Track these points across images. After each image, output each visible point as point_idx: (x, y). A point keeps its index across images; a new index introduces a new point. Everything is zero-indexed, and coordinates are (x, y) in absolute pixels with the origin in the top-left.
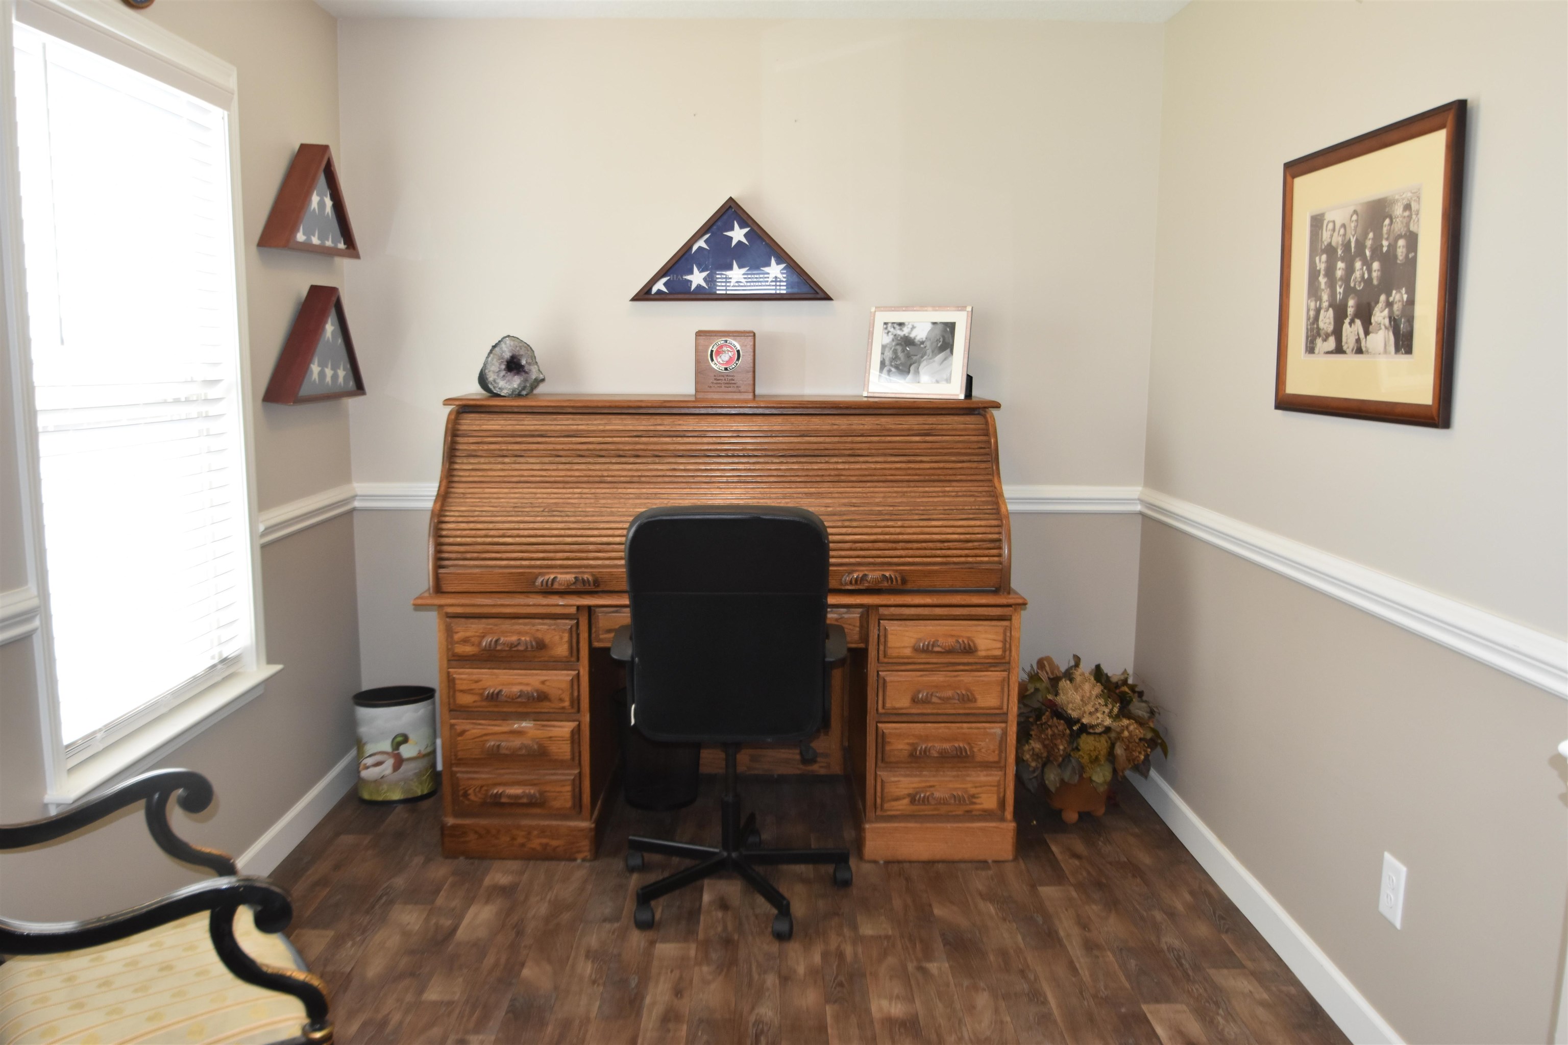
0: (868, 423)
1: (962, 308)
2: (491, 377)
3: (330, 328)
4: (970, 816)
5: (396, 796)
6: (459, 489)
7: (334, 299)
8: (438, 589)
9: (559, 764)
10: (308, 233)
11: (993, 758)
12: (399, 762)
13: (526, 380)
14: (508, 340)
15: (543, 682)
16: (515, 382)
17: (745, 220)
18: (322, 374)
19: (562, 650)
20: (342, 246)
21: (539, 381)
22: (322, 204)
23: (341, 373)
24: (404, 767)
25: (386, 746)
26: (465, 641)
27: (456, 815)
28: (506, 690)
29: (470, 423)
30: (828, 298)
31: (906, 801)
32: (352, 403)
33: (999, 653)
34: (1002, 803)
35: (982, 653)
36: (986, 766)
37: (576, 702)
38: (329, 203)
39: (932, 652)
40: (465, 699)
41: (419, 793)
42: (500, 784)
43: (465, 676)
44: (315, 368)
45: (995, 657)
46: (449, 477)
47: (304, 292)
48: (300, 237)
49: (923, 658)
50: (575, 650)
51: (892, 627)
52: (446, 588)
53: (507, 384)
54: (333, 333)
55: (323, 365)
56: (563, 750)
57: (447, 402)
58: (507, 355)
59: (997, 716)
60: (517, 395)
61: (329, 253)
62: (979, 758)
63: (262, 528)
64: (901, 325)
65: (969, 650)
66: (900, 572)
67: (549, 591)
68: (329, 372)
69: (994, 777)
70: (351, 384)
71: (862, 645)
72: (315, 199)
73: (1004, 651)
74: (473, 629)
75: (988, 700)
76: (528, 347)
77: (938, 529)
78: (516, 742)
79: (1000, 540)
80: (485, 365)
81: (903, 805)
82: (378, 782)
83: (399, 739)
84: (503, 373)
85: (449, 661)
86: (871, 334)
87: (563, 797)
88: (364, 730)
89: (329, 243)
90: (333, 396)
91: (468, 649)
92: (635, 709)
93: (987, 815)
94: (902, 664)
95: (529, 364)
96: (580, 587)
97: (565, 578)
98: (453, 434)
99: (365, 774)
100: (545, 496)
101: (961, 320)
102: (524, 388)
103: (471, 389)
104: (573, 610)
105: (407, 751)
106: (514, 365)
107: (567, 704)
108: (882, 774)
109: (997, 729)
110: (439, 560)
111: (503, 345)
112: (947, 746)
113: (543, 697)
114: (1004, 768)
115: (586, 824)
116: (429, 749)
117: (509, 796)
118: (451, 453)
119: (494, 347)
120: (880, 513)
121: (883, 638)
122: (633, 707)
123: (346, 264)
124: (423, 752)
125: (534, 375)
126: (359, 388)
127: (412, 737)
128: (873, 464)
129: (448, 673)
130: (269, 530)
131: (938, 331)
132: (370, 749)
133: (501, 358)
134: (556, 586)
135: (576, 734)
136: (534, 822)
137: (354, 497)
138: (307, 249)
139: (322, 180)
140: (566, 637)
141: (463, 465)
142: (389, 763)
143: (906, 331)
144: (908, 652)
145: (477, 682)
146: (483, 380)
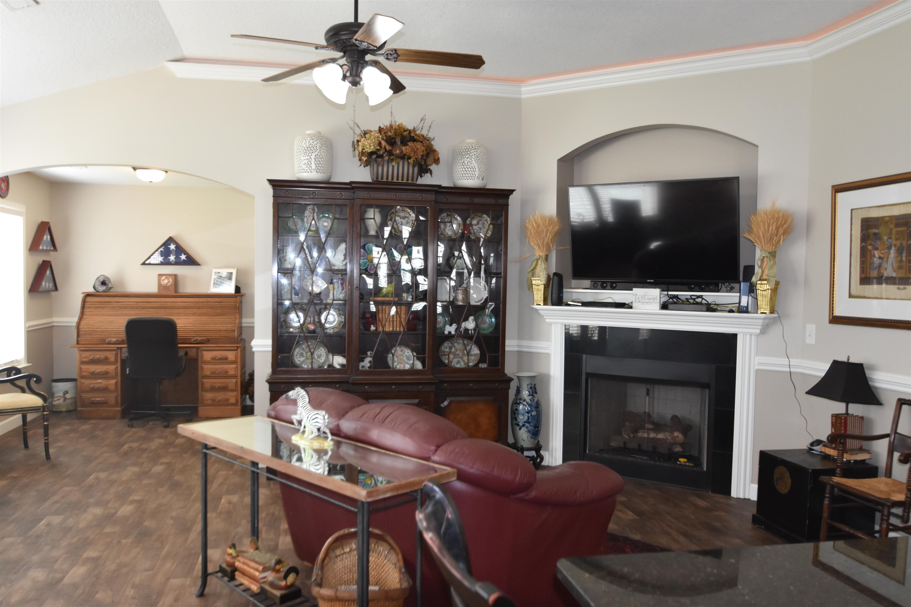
0: (204, 300)
1: (234, 268)
2: (96, 286)
3: (48, 272)
4: (228, 405)
5: (64, 410)
6: (85, 317)
7: (49, 264)
8: (78, 343)
9: (111, 392)
10: (43, 247)
11: (234, 388)
12: (65, 399)
13: (107, 287)
14: (102, 276)
15: (107, 369)
16: (104, 288)
17: (175, 242)
18: (45, 285)
19: (112, 359)
20: (52, 248)
21: (111, 288)
22: (47, 238)
23: (51, 285)
24: (67, 401)
25: (61, 394)
26: (85, 357)
27: (81, 407)
28: (96, 371)
29: (89, 299)
30: (198, 264)
31: (210, 401)
32: (54, 294)
33: (234, 359)
34: (237, 401)
35: (229, 360)
36: (232, 390)
37: (116, 374)
38: (49, 237)
39: (215, 359)
40: (84, 374)
41: (71, 409)
42: (94, 398)
43: (84, 367)
44: (44, 283)
45: (233, 361)
46: (82, 313)
47: (41, 262)
48: (41, 248)
49: (213, 361)
50: (116, 359)
51: (205, 353)
52: (80, 342)
53: (102, 288)
54: (49, 274)
55: (46, 282)
56: (112, 388)
57: (83, 293)
58: (102, 280)
59: (234, 377)
60: (104, 291)
61: (47, 251)
62: (230, 388)
63: (27, 326)
64: (219, 273)
65: (226, 359)
66: (207, 338)
67: (109, 343)
68: (47, 284)
69: (234, 394)
70: (54, 288)
71: (197, 358)
72: (45, 237)
73: (236, 359)
74: (87, 354)
75: (232, 372)
76: (108, 278)
77: (218, 327)
78: (99, 385)
79: (235, 330)
80: (95, 283)
81: (209, 402)
82: (58, 406)
83: (66, 392)
84: (100, 285)
85: (80, 363)
86: (211, 275)
87: (112, 401)
88: (54, 390)
89: (49, 248)
90: (47, 292)
91: (86, 360)
92: (129, 370)
93: (233, 404)
94: (207, 363)
95: (108, 283)
96: (118, 342)
97: (114, 340)
98: (84, 302)
99: (54, 403)
100: (110, 318)
101: (234, 272)
102: (107, 290)
103: (91, 290)
104: (116, 348)
105: (68, 396)
106: (103, 283)
107: (114, 374)
108: (203, 393)
109: (234, 380)
110: (78, 335)
111: (100, 278)
112: (220, 385)
113: (107, 373)
114: (237, 391)
115: (119, 409)
116: (75, 396)
117: (97, 401)
118: (83, 307)
119: (98, 278)
120: (203, 323)
121: (202, 356)
122: (128, 369)
123: (53, 253)
124: (73, 397)
125: (110, 286)
126: (56, 289)
127: (69, 392)
128: (204, 310)
129: (81, 369)
130: (29, 327)
131: (229, 274)
132: (56, 395)
133: (99, 281)
134: (111, 342)
135: (116, 383)
136: (103, 408)
137: (53, 322)
138: (43, 250)
139: (47, 232)
140: (114, 356)
141: (86, 310)
142: (62, 400)
143: (220, 274)
144: (209, 359)
145: (88, 369)
146: (94, 288)
